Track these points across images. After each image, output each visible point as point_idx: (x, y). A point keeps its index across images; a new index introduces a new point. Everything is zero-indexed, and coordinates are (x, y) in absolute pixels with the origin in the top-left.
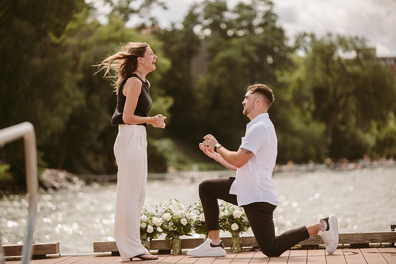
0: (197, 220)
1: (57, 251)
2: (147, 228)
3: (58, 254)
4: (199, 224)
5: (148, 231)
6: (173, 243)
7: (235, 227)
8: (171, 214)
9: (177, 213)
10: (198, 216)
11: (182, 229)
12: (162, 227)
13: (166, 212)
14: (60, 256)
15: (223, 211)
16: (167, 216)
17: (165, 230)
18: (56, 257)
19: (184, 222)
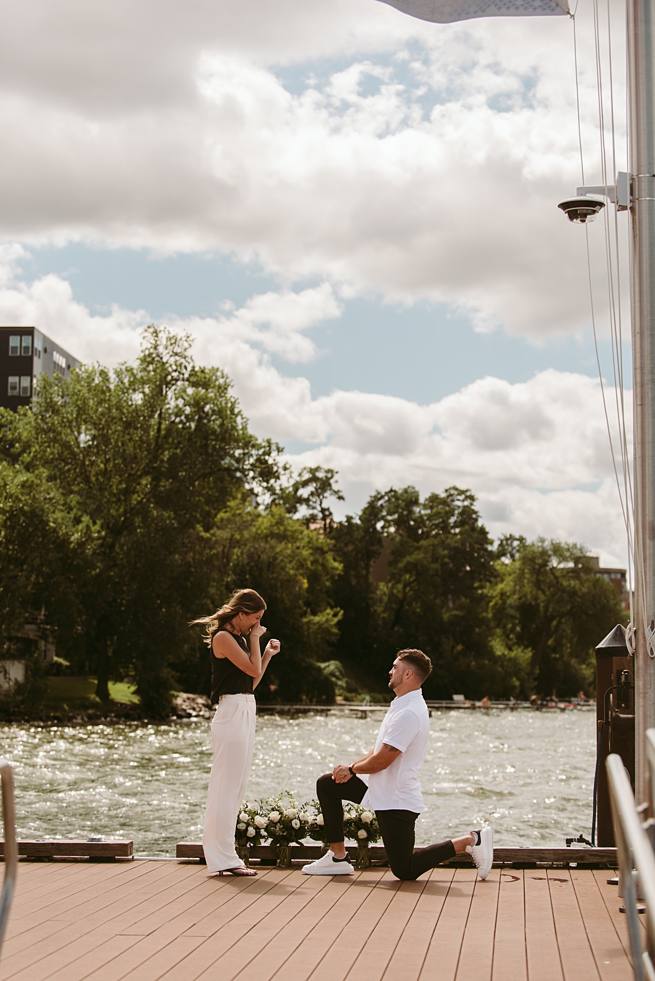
0: (313, 822)
1: (129, 853)
2: (246, 830)
3: (131, 857)
4: (316, 828)
5: (249, 835)
6: (280, 851)
7: (362, 834)
8: (280, 813)
9: (289, 812)
10: (315, 817)
11: (293, 833)
12: (266, 829)
13: (273, 810)
14: (133, 860)
15: (349, 812)
16: (275, 816)
17: (271, 834)
18: (128, 861)
19: (296, 824)
